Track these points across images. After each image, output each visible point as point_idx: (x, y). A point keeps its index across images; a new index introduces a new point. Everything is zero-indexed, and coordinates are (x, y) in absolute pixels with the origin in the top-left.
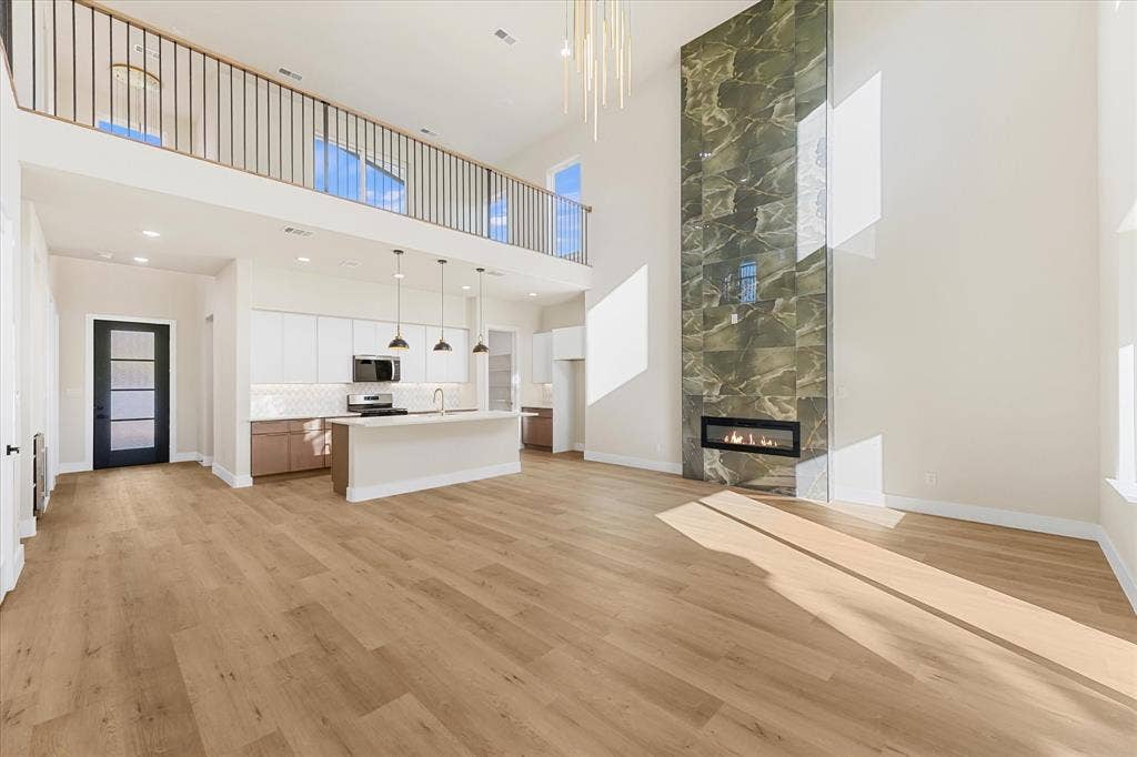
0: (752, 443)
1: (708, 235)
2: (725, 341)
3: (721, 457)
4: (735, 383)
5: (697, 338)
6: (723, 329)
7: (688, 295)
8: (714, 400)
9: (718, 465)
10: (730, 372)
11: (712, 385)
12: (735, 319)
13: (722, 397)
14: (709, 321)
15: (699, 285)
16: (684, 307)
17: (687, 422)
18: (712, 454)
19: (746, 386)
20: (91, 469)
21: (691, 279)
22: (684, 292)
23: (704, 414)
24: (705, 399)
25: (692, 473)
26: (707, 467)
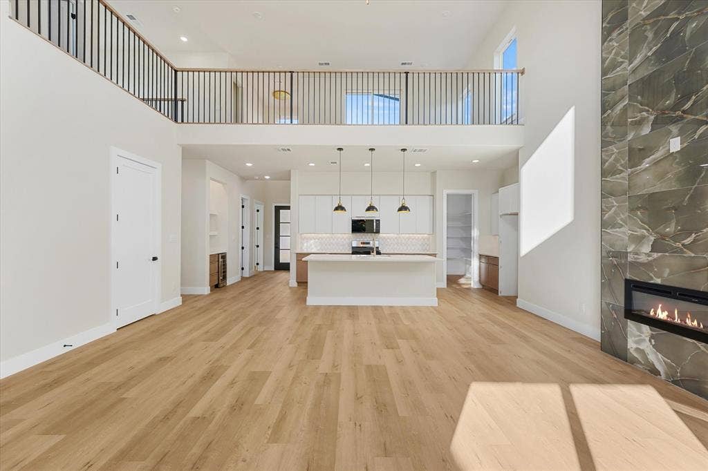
0: (677, 321)
1: (637, 39)
2: (661, 177)
3: (652, 337)
4: (675, 237)
5: (621, 179)
6: (657, 163)
7: (609, 127)
8: (643, 259)
9: (647, 346)
10: (666, 221)
11: (639, 240)
12: (675, 145)
13: (655, 255)
14: (636, 155)
15: (625, 110)
16: (605, 144)
17: (606, 284)
18: (639, 330)
19: (695, 241)
20: (273, 269)
21: (612, 107)
22: (604, 124)
23: (628, 276)
24: (630, 258)
25: (612, 347)
26: (631, 345)
